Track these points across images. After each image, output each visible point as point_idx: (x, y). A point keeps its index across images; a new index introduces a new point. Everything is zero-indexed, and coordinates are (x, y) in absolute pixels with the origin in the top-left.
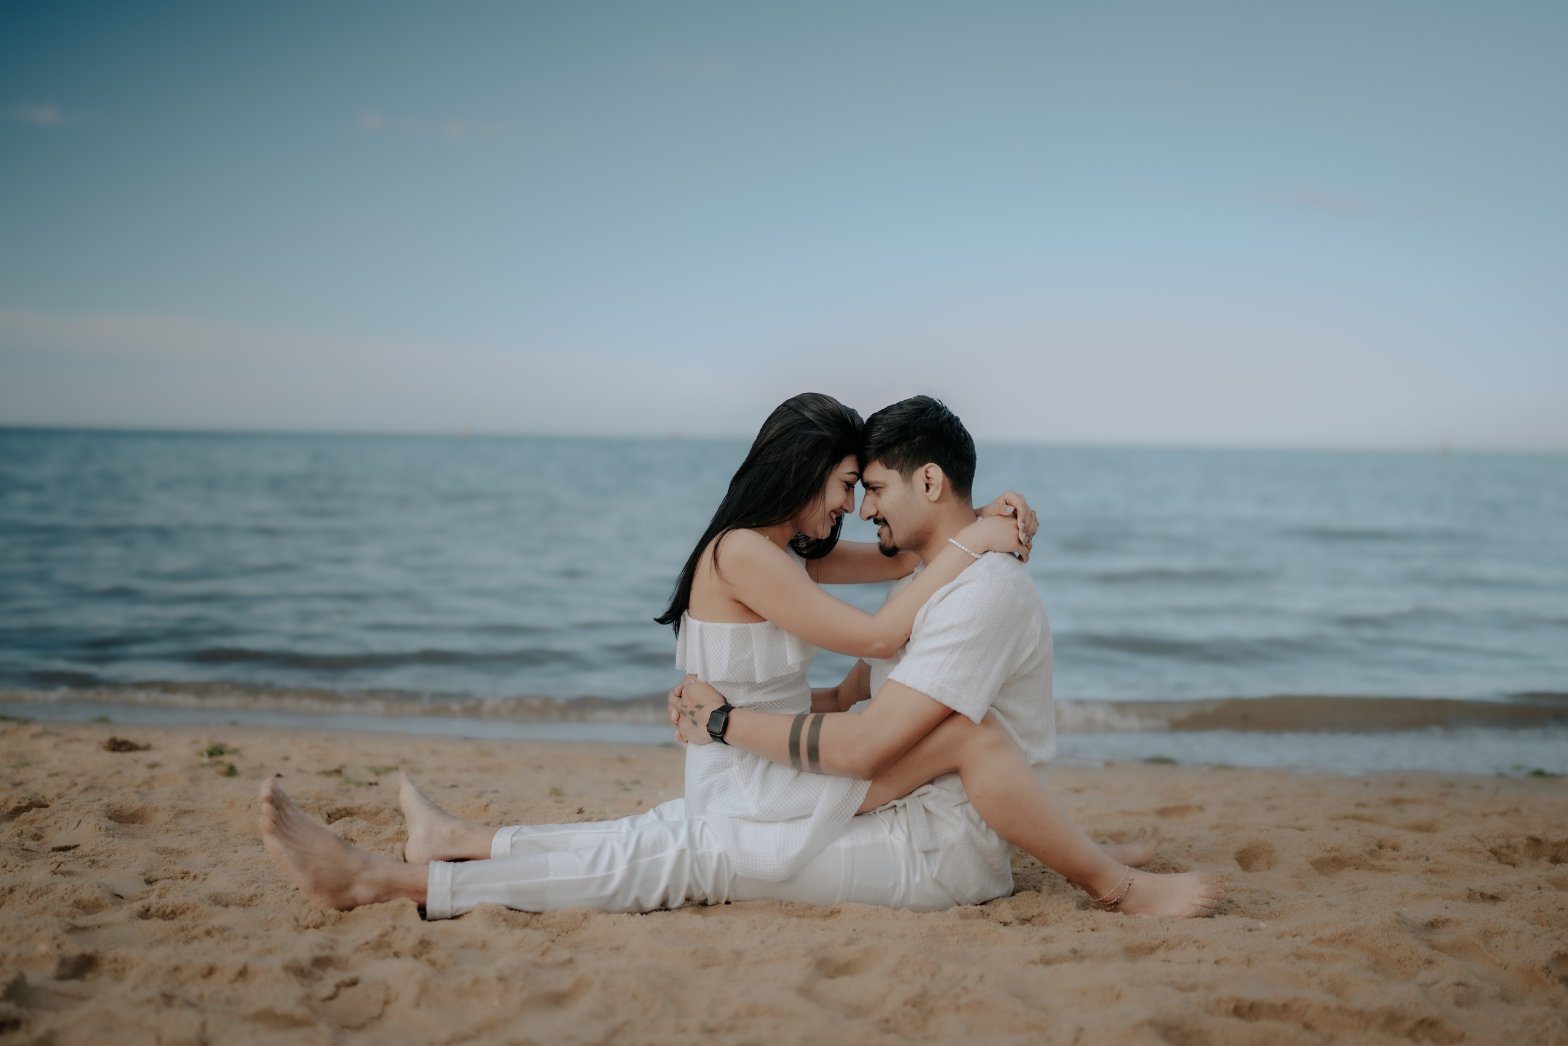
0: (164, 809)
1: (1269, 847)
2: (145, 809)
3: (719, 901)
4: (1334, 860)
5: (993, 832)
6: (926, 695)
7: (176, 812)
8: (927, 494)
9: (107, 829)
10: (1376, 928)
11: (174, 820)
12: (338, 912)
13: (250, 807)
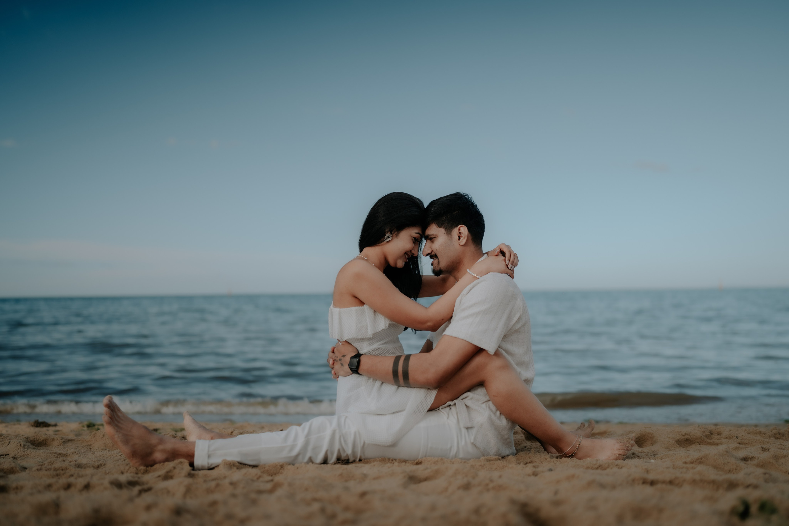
0: (57, 439)
1: (652, 435)
2: (47, 440)
3: (355, 460)
4: (687, 440)
5: (503, 416)
6: (464, 340)
7: (64, 440)
8: (459, 241)
9: (24, 445)
10: (715, 455)
11: (62, 444)
12: (145, 468)
13: (104, 436)
